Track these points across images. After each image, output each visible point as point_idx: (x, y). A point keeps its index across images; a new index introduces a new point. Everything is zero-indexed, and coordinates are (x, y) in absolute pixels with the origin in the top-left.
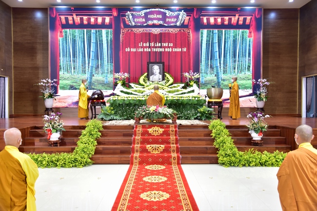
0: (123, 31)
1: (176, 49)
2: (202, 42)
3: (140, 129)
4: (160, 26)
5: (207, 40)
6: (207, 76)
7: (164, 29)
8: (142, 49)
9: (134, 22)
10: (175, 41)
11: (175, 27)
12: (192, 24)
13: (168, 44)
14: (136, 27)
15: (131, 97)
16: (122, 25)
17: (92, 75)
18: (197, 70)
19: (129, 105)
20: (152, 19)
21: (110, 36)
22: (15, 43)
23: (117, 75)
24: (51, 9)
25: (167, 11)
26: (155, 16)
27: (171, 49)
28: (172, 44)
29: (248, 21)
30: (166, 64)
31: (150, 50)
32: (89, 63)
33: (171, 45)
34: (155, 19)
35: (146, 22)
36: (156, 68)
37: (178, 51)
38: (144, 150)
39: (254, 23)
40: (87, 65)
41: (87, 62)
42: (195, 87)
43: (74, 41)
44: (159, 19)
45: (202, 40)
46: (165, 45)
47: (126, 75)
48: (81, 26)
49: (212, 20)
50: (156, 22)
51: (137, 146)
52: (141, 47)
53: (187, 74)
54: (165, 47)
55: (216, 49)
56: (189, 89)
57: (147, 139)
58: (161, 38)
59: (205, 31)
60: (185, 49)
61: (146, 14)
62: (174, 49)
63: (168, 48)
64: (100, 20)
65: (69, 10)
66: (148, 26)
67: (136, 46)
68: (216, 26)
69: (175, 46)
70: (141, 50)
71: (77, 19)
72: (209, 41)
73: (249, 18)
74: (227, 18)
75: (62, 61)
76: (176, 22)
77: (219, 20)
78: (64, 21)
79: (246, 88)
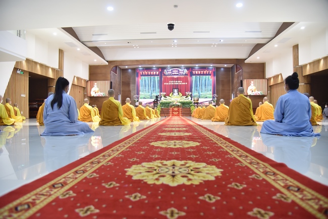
0: (163, 77)
3: (171, 109)
4: (177, 75)
5: (195, 80)
6: (195, 94)
7: (179, 76)
8: (170, 83)
9: (167, 73)
11: (183, 75)
12: (189, 74)
14: (168, 75)
15: (167, 101)
17: (152, 93)
18: (191, 91)
19: (167, 103)
21: (159, 79)
22: (123, 82)
23: (161, 93)
24: (137, 70)
25: (180, 69)
29: (210, 73)
30: (179, 89)
31: (173, 84)
34: (175, 72)
35: (172, 73)
36: (176, 91)
37: (184, 84)
38: (173, 113)
39: (212, 73)
40: (150, 90)
41: (150, 88)
42: (190, 98)
43: (145, 81)
44: (177, 72)
45: (193, 80)
46: (179, 82)
47: (165, 93)
48: (148, 75)
49: (197, 72)
50: (175, 73)
51: (171, 113)
53: (187, 93)
55: (199, 83)
56: (187, 98)
57: (173, 111)
58: (177, 79)
59: (194, 76)
60: (186, 83)
61: (172, 70)
63: (180, 83)
64: (155, 73)
65: (143, 69)
66: (173, 75)
67: (168, 82)
68: (198, 75)
69: (183, 82)
71: (146, 73)
73: (210, 71)
74: (202, 72)
75: (141, 88)
76: (183, 73)
77: (199, 72)
78: (141, 74)
79: (210, 98)
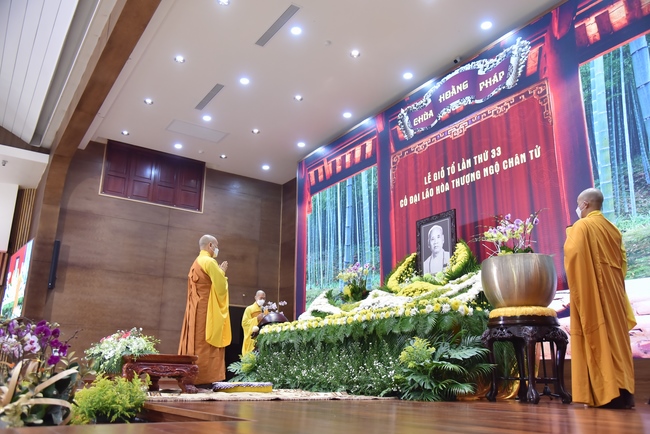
0: (394, 159)
1: (511, 161)
2: (589, 107)
4: (466, 111)
5: (608, 91)
7: (475, 115)
8: (432, 189)
9: (413, 128)
10: (505, 139)
11: (505, 93)
12: (550, 62)
13: (490, 154)
14: (418, 137)
16: (392, 147)
20: (447, 103)
21: (374, 181)
24: (302, 165)
25: (479, 64)
26: (454, 92)
27: (497, 164)
28: (499, 149)
31: (447, 189)
32: (343, 256)
33: (497, 152)
34: (454, 98)
35: (435, 117)
36: (436, 234)
37: (517, 163)
40: (340, 262)
41: (340, 255)
44: (461, 95)
45: (589, 98)
46: (481, 158)
48: (333, 179)
49: (618, 14)
50: (455, 106)
52: (430, 186)
54: (481, 167)
58: (469, 145)
59: (597, 65)
60: (537, 152)
61: (435, 97)
62: (505, 161)
63: (491, 163)
64: (358, 150)
66: (443, 124)
67: (419, 188)
68: (636, 25)
69: (508, 154)
70: (429, 194)
71: (329, 167)
72: (617, 89)
76: (505, 78)
78: (313, 180)
